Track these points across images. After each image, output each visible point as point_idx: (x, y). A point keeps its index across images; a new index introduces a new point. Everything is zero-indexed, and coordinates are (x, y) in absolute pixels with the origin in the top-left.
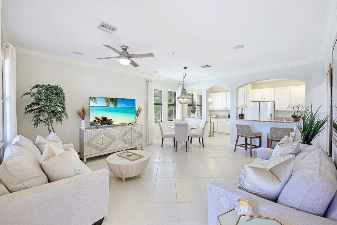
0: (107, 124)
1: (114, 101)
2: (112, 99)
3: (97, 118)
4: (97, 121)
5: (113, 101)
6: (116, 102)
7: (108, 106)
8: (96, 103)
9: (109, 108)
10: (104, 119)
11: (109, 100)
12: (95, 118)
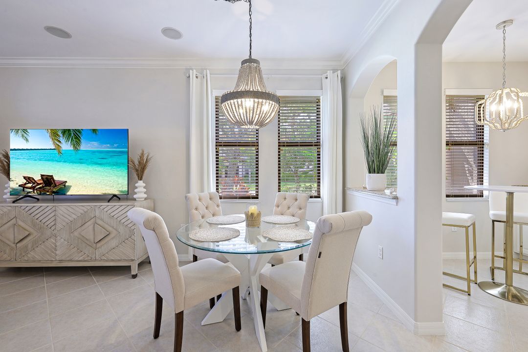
0: (54, 192)
1: (74, 136)
2: (66, 132)
3: (29, 179)
4: (30, 185)
5: (70, 135)
6: (76, 138)
7: (58, 148)
8: (27, 140)
9: (60, 152)
10: (48, 180)
11: (60, 133)
12: (25, 178)
